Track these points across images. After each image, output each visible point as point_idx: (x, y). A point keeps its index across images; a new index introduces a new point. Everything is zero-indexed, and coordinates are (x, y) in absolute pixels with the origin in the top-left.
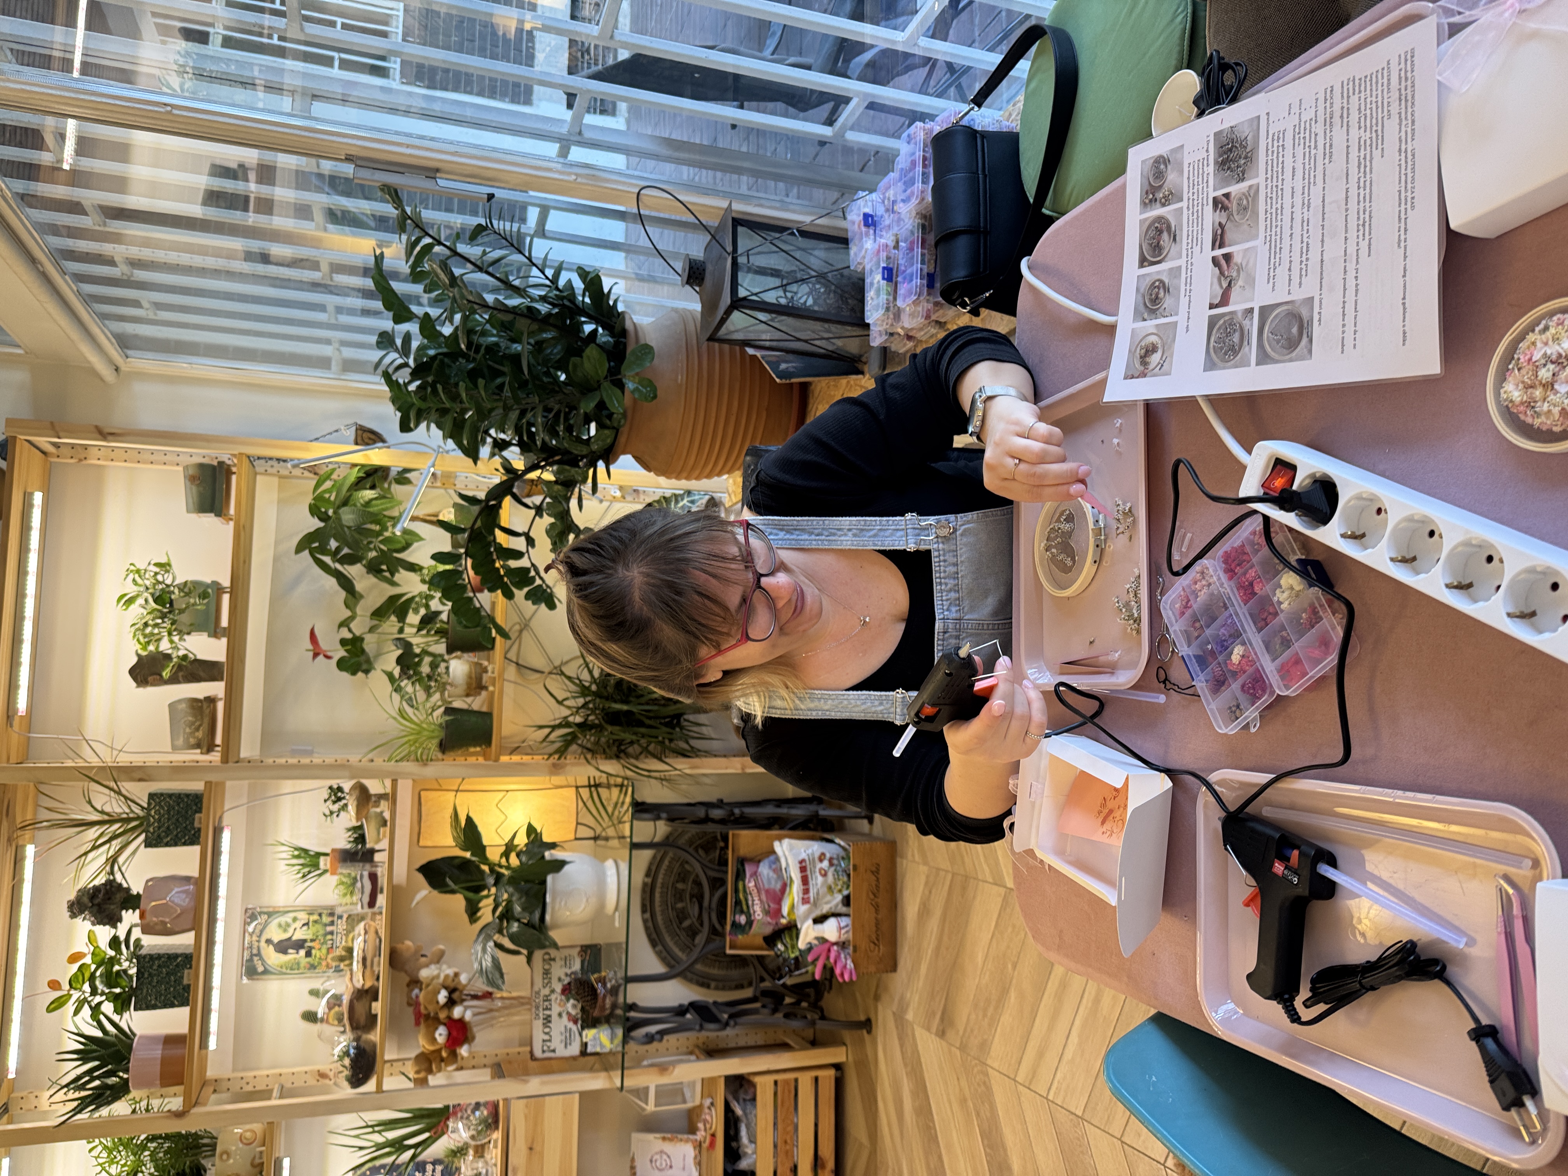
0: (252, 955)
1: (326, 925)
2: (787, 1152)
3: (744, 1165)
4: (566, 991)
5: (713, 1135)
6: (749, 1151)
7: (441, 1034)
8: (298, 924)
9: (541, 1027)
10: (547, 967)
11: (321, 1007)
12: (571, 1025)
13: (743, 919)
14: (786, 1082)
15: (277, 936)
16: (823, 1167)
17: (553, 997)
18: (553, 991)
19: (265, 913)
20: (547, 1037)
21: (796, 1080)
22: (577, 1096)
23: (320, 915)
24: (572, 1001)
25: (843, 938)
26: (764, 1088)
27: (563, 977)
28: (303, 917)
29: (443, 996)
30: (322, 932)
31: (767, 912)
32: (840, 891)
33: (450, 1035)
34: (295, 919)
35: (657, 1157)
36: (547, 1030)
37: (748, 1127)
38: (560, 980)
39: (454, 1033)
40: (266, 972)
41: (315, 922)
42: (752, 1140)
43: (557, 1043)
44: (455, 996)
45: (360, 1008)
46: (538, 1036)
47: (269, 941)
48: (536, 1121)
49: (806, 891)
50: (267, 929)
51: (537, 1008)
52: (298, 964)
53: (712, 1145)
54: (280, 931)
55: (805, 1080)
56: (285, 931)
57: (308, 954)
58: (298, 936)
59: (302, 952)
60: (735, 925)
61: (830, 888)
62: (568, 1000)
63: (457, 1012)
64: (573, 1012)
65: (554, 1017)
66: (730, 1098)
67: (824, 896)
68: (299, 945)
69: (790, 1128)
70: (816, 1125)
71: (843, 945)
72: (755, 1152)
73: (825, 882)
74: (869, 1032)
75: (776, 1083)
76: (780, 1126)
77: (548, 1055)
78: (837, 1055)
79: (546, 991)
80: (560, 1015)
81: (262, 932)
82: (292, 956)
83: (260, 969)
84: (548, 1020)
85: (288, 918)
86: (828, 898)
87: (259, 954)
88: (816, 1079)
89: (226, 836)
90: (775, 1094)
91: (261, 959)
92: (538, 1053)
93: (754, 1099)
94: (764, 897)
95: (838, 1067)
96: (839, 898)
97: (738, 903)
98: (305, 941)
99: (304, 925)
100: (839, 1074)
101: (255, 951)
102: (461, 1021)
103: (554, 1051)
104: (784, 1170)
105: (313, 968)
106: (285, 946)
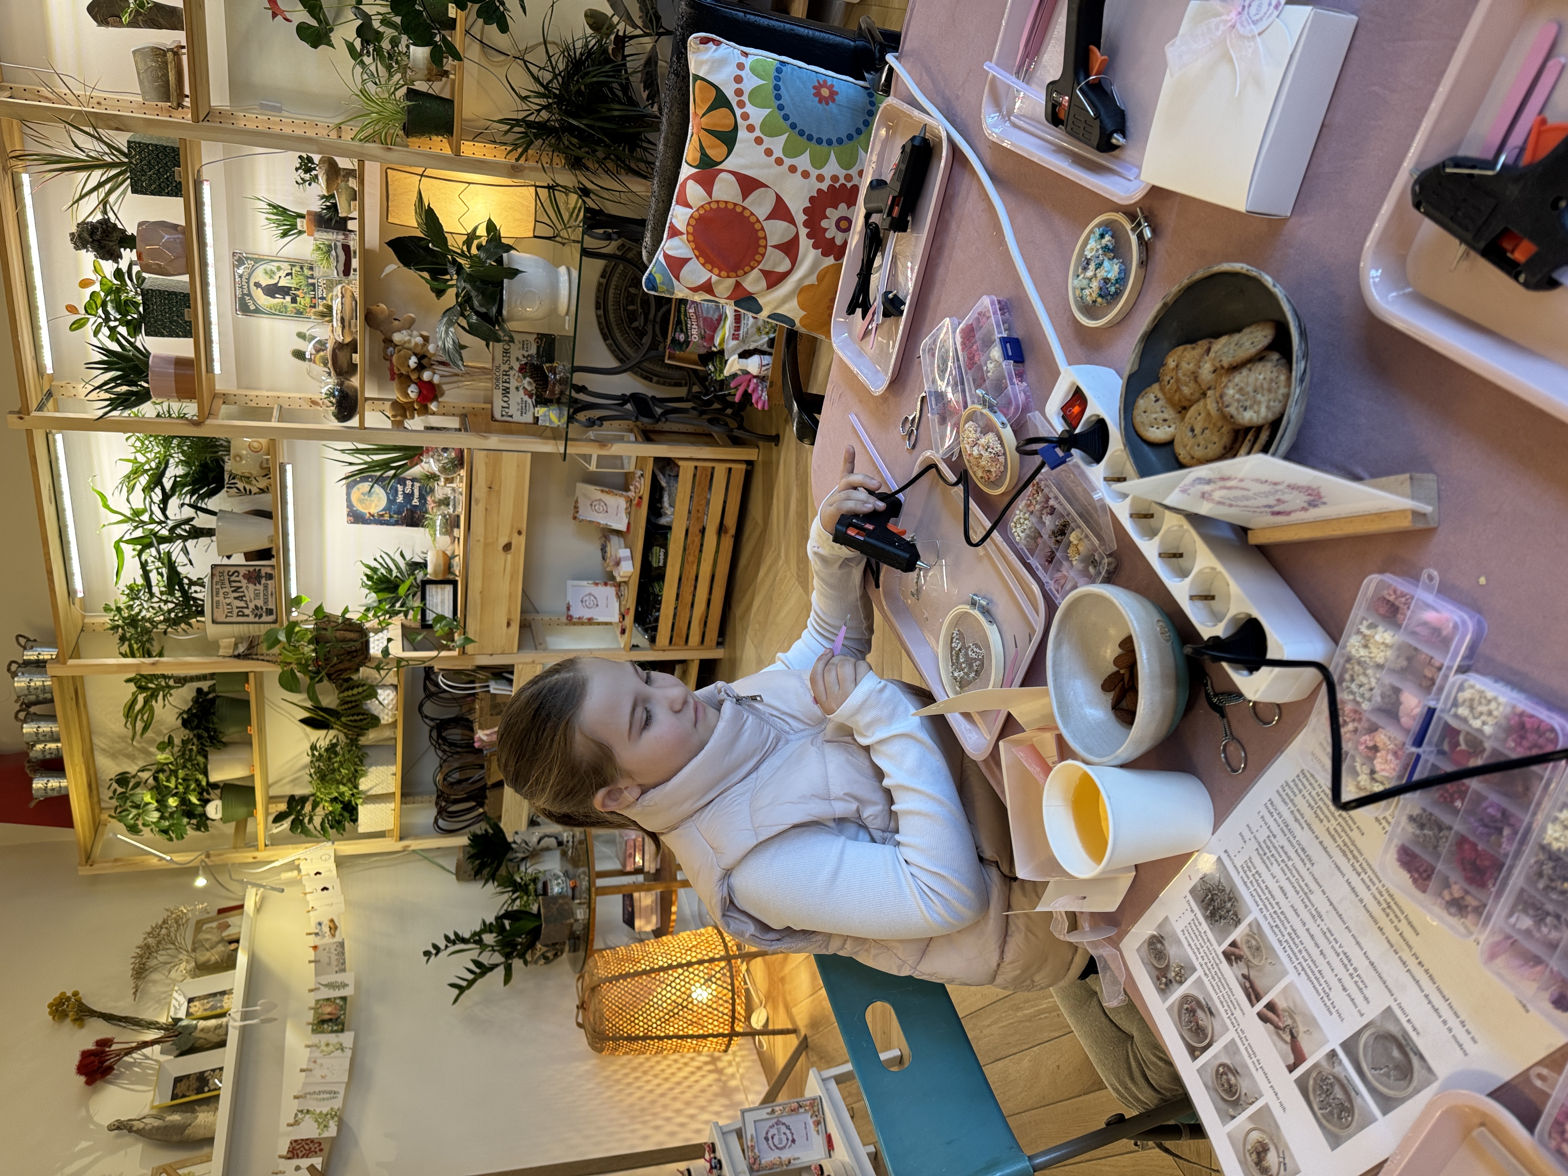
0: (243, 294)
1: (308, 278)
2: (698, 518)
3: (663, 521)
4: (522, 369)
5: (641, 498)
6: (669, 512)
7: (413, 390)
9: (501, 396)
10: (506, 348)
11: (309, 349)
12: (526, 398)
13: (682, 337)
14: (705, 468)
16: (726, 532)
17: (512, 373)
18: (511, 368)
19: (251, 259)
20: (505, 405)
21: (713, 468)
22: (529, 455)
23: (302, 268)
24: (528, 379)
25: (763, 374)
26: (686, 471)
27: (521, 358)
28: (286, 268)
29: (413, 362)
30: (304, 283)
31: (703, 337)
32: (767, 333)
33: (420, 393)
34: (279, 269)
35: (597, 503)
36: (506, 399)
37: (670, 496)
38: (518, 359)
39: (425, 392)
40: (257, 311)
41: (298, 273)
42: (672, 505)
43: (514, 410)
44: (424, 362)
45: (342, 356)
46: (498, 403)
48: (494, 468)
49: (737, 329)
51: (498, 380)
53: (639, 504)
55: (721, 471)
56: (271, 277)
57: (294, 301)
59: (288, 298)
60: (674, 340)
61: (759, 329)
62: (525, 378)
63: (426, 376)
64: (529, 388)
65: (512, 389)
66: (657, 472)
67: (753, 335)
68: (285, 291)
69: (703, 502)
70: (725, 502)
71: (762, 379)
72: (673, 514)
73: (756, 323)
75: (696, 467)
76: (695, 499)
77: (505, 418)
78: (750, 454)
79: (506, 367)
80: (517, 388)
81: (250, 275)
82: (278, 300)
83: (252, 307)
84: (506, 391)
85: (273, 266)
86: (756, 337)
88: (730, 469)
89: (206, 188)
90: (695, 475)
91: (252, 298)
92: (498, 416)
93: (677, 476)
94: (701, 324)
95: (750, 463)
97: (679, 322)
98: (290, 288)
99: (288, 274)
100: (749, 468)
101: (245, 291)
102: (430, 383)
103: (511, 416)
104: (695, 530)
105: (299, 313)
106: (272, 291)
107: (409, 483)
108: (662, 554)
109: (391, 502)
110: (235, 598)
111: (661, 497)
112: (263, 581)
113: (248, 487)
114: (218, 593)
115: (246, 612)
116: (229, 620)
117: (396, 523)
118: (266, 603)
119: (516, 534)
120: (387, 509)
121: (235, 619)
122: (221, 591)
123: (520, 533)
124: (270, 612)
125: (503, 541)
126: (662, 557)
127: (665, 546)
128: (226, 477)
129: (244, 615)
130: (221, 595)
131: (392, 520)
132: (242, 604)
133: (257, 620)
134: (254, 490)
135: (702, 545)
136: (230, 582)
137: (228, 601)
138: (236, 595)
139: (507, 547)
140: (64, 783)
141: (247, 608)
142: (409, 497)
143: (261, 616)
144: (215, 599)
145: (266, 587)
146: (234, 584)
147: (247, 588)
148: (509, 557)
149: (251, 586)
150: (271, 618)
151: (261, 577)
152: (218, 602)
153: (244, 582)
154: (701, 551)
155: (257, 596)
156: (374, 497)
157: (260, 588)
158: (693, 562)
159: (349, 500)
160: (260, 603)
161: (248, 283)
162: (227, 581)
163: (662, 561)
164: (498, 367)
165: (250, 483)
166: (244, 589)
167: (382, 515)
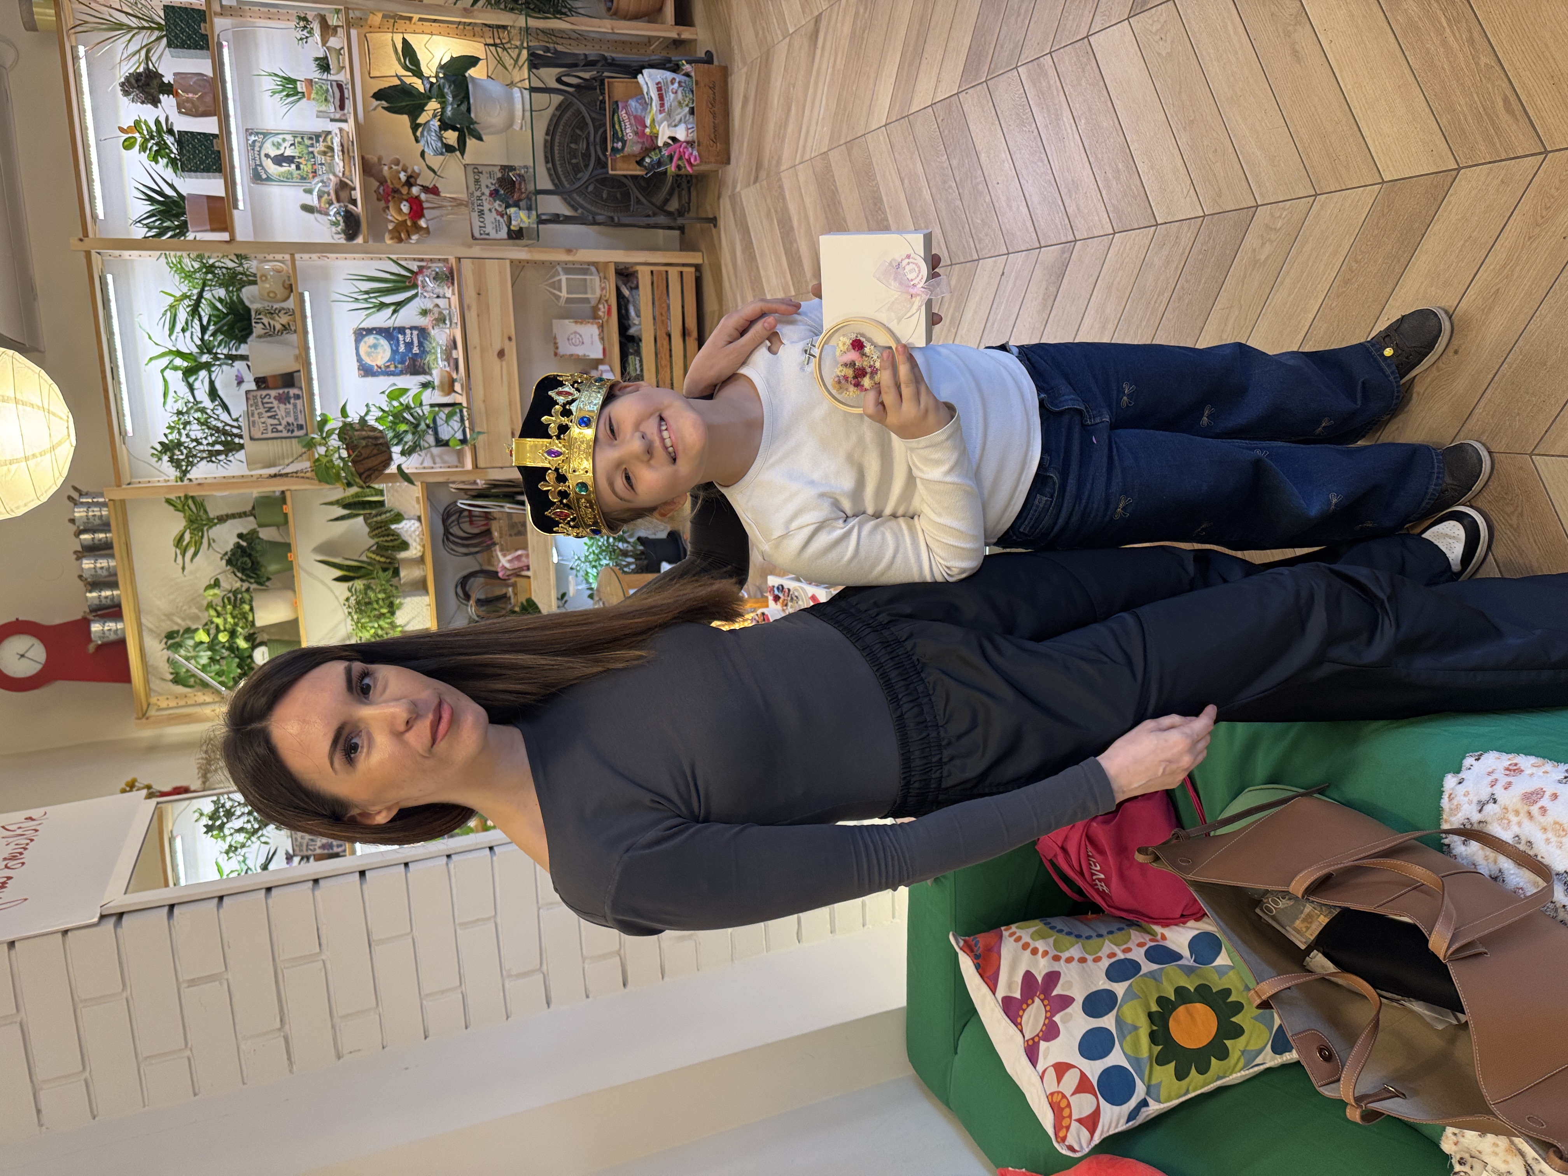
0: (256, 165)
1: (308, 147)
2: (663, 321)
3: (633, 331)
4: (491, 195)
5: (609, 312)
6: (636, 322)
7: (405, 207)
8: (287, 144)
9: (477, 217)
10: (477, 177)
11: (313, 201)
12: (499, 218)
13: (619, 145)
14: (659, 272)
15: (273, 152)
16: (690, 335)
17: (483, 198)
18: (483, 194)
19: (261, 133)
20: (482, 225)
21: (667, 272)
22: (508, 262)
23: (302, 138)
24: (498, 202)
25: (690, 139)
26: (644, 277)
27: (490, 185)
28: (289, 137)
29: (403, 176)
30: (305, 151)
31: (636, 133)
32: (687, 105)
33: (411, 209)
34: (284, 140)
35: (573, 336)
36: (482, 220)
37: (634, 305)
38: (487, 187)
39: (415, 207)
40: (268, 179)
41: (299, 143)
42: (638, 315)
43: (490, 229)
44: (412, 180)
46: (476, 223)
47: (267, 156)
48: (480, 276)
49: (662, 105)
50: (265, 145)
51: (473, 204)
52: (291, 174)
54: (275, 148)
55: (673, 273)
56: (278, 148)
57: (298, 168)
58: (288, 152)
59: (293, 166)
60: (613, 149)
61: (680, 103)
62: (495, 201)
63: (415, 190)
64: (500, 209)
65: (486, 211)
66: (620, 283)
67: (676, 110)
68: (290, 160)
69: (664, 305)
70: (683, 307)
71: (690, 143)
72: (640, 324)
73: (676, 98)
74: (715, 226)
75: (652, 272)
76: (657, 303)
77: (483, 237)
78: (695, 258)
79: (478, 193)
80: (490, 210)
81: (261, 147)
82: (285, 168)
83: (264, 176)
84: (481, 213)
85: (279, 139)
86: (679, 110)
87: (261, 165)
88: (681, 272)
89: (226, 51)
90: (652, 283)
91: (263, 168)
92: (477, 235)
93: (637, 287)
94: (633, 121)
95: (698, 268)
96: (687, 109)
97: (615, 134)
98: (294, 157)
99: (291, 145)
100: (698, 274)
101: (258, 163)
102: (417, 198)
103: (488, 234)
104: (661, 334)
105: (303, 178)
106: (279, 160)
107: (408, 332)
108: (637, 362)
109: (395, 352)
110: (269, 417)
111: (627, 310)
112: (292, 401)
113: (272, 322)
114: (253, 415)
115: (280, 428)
116: (265, 436)
117: (401, 373)
118: (296, 419)
119: (507, 341)
120: (392, 359)
121: (270, 435)
122: (256, 412)
123: (510, 339)
124: (300, 427)
125: (497, 347)
126: (638, 366)
127: (638, 353)
128: (253, 313)
129: (277, 431)
130: (256, 416)
131: (397, 371)
132: (276, 422)
133: (289, 434)
134: (278, 327)
135: (671, 350)
136: (263, 403)
137: (263, 420)
138: (269, 414)
139: (501, 354)
140: (120, 626)
141: (280, 424)
142: (409, 345)
143: (293, 431)
144: (251, 419)
145: (295, 406)
146: (266, 405)
147: (278, 407)
148: (504, 363)
149: (282, 406)
150: (301, 433)
151: (290, 398)
152: (254, 422)
153: (276, 403)
154: (671, 356)
155: (288, 413)
156: (380, 349)
157: (290, 407)
158: (666, 366)
159: (358, 354)
160: (291, 420)
161: (259, 155)
162: (260, 404)
163: (639, 370)
164: (472, 194)
165: (273, 319)
166: (276, 409)
167: (388, 367)
